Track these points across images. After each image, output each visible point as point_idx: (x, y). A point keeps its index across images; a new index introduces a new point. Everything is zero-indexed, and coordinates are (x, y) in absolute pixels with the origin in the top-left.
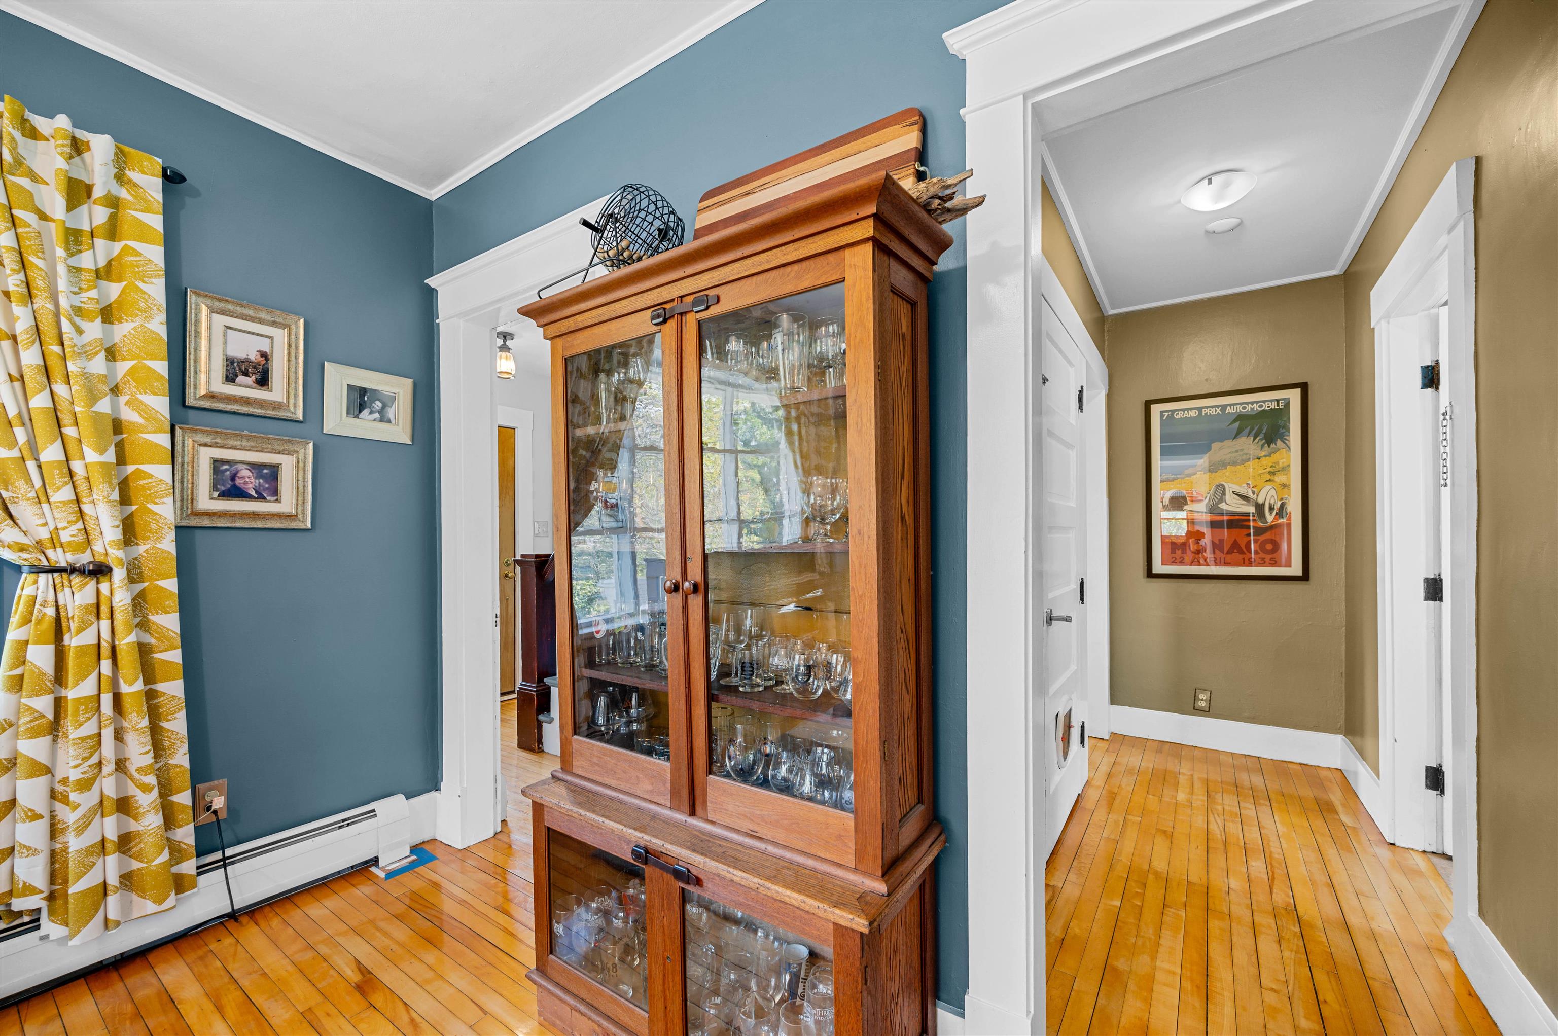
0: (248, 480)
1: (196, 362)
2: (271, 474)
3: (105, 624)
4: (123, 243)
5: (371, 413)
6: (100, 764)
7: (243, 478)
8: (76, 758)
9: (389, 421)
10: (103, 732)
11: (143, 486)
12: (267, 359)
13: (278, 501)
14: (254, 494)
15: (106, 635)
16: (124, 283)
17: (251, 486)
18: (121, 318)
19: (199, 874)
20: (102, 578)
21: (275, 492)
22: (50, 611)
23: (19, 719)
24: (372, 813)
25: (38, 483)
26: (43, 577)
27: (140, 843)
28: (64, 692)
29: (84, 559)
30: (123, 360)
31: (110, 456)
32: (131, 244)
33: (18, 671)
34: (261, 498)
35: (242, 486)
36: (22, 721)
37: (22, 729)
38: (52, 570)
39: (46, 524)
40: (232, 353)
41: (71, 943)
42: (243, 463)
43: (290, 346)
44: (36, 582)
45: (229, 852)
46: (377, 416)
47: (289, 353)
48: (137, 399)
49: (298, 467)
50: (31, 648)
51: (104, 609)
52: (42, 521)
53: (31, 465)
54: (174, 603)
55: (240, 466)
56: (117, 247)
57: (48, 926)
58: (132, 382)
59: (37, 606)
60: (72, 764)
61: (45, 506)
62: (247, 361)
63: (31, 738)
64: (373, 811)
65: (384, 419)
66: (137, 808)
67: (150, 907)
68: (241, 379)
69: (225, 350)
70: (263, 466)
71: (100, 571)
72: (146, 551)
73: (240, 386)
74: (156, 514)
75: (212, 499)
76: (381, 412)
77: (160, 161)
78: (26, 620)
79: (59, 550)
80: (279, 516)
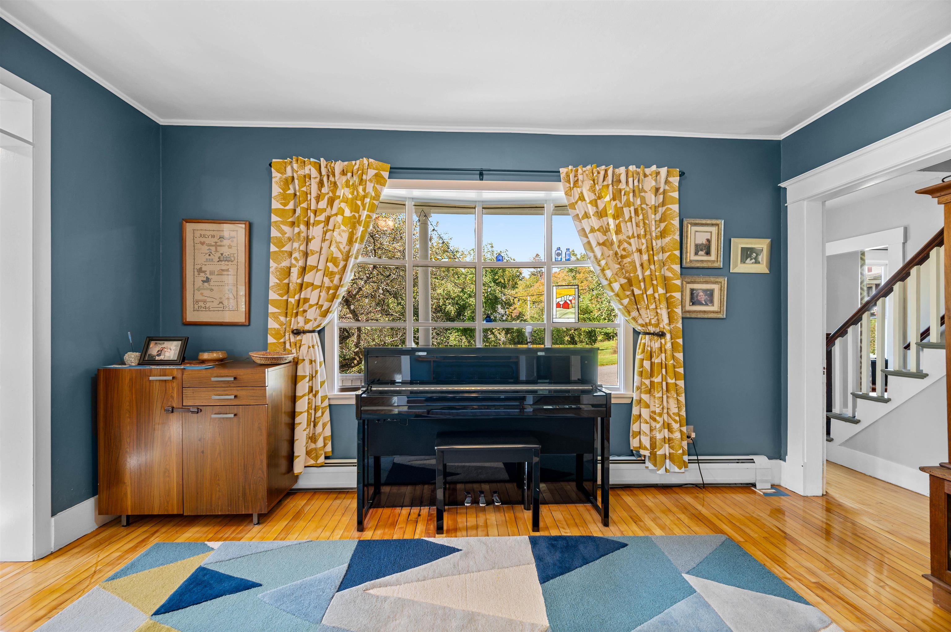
0: (702, 297)
1: (686, 248)
2: (710, 293)
3: (663, 355)
4: (666, 207)
5: (751, 260)
6: (663, 408)
7: (701, 296)
8: (658, 404)
9: (759, 263)
10: (664, 396)
11: (672, 302)
12: (709, 242)
13: (713, 305)
14: (704, 303)
15: (664, 359)
16: (666, 223)
17: (703, 299)
18: (665, 236)
19: (689, 463)
20: (662, 337)
21: (712, 302)
22: (649, 349)
23: (641, 386)
24: (752, 461)
25: (646, 303)
26: (647, 336)
27: (673, 442)
28: (653, 379)
29: (657, 330)
30: (666, 252)
31: (664, 292)
32: (669, 206)
33: (641, 370)
34: (707, 304)
35: (700, 299)
36: (642, 387)
37: (643, 390)
38: (649, 334)
39: (648, 317)
40: (697, 242)
41: (658, 472)
42: (701, 289)
43: (718, 234)
44: (645, 338)
45: (700, 458)
46: (753, 261)
47: (718, 238)
48: (671, 267)
49: (721, 289)
50: (644, 361)
51: (663, 349)
52: (647, 316)
53: (645, 295)
54: (681, 349)
55: (700, 291)
56: (664, 208)
57: (648, 464)
58: (669, 261)
59: (646, 347)
60: (657, 406)
61: (648, 310)
62: (702, 244)
63: (645, 394)
64: (753, 460)
65: (757, 262)
66: (672, 429)
67: (677, 470)
68: (700, 253)
69: (695, 242)
70: (707, 290)
71: (662, 335)
72: (673, 328)
73: (700, 256)
74: (676, 312)
75: (690, 306)
76: (756, 258)
77: (678, 169)
78: (643, 352)
79: (651, 326)
80: (713, 312)
